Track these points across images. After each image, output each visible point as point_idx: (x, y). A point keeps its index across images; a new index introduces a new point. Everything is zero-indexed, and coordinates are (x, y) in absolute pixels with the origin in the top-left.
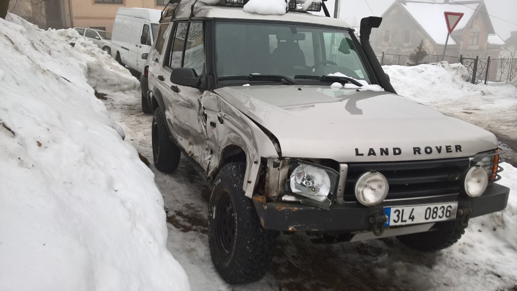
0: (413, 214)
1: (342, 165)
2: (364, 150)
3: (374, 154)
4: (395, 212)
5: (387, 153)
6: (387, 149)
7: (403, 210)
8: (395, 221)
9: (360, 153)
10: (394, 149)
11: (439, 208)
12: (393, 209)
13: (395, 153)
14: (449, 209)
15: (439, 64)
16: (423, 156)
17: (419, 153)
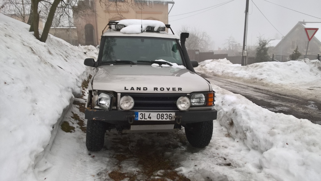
0: (150, 116)
1: (118, 94)
2: (129, 88)
3: (134, 89)
4: (141, 114)
5: (140, 89)
6: (140, 88)
7: (145, 114)
8: (140, 118)
9: (126, 89)
10: (144, 88)
11: (164, 115)
12: (139, 113)
13: (144, 90)
14: (170, 115)
15: (302, 60)
16: (159, 91)
17: (157, 90)
